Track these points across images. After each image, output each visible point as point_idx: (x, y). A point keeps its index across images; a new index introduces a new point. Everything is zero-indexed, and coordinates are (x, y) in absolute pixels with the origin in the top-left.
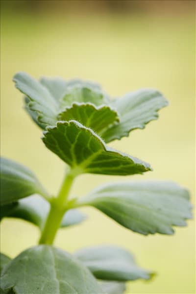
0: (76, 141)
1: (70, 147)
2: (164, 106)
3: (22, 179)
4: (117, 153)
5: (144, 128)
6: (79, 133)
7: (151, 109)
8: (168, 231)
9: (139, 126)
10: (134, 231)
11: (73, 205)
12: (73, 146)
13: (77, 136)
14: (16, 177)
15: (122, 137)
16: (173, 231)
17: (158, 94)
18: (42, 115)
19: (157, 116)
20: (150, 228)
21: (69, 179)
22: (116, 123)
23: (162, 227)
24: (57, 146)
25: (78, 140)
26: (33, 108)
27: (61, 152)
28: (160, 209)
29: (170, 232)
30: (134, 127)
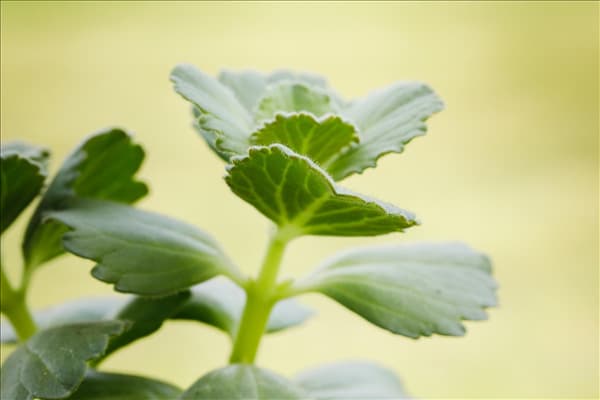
0: (284, 179)
1: (274, 190)
2: (436, 111)
3: (200, 253)
5: (402, 150)
6: (289, 165)
7: (414, 117)
8: (454, 329)
9: (393, 148)
10: (395, 332)
11: (286, 292)
12: (279, 188)
13: (286, 171)
14: (184, 248)
15: (364, 168)
16: (463, 330)
17: (425, 91)
18: (222, 137)
19: (424, 129)
20: (423, 327)
21: (277, 247)
22: (353, 144)
23: (444, 322)
24: (252, 190)
25: (287, 177)
26: (206, 125)
27: (259, 200)
28: (438, 292)
29: (459, 332)
30: (385, 150)
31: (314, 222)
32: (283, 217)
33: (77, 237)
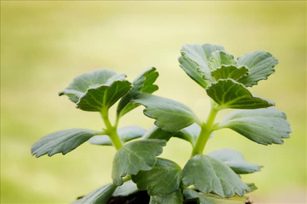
0: (229, 90)
1: (223, 93)
2: (277, 64)
3: (188, 115)
4: (259, 98)
5: (267, 78)
6: (232, 86)
7: (269, 66)
8: (280, 142)
9: (263, 78)
10: (259, 143)
11: (216, 128)
12: (225, 93)
13: (230, 88)
14: (184, 113)
15: (253, 85)
16: (283, 141)
17: (268, 55)
18: (205, 75)
19: (274, 71)
20: (269, 141)
21: (214, 112)
22: (245, 75)
23: (276, 139)
24: (215, 94)
26: (199, 70)
27: (216, 97)
28: (272, 127)
29: (281, 142)
30: (259, 79)
31: (234, 104)
32: (222, 103)
33: (149, 110)
